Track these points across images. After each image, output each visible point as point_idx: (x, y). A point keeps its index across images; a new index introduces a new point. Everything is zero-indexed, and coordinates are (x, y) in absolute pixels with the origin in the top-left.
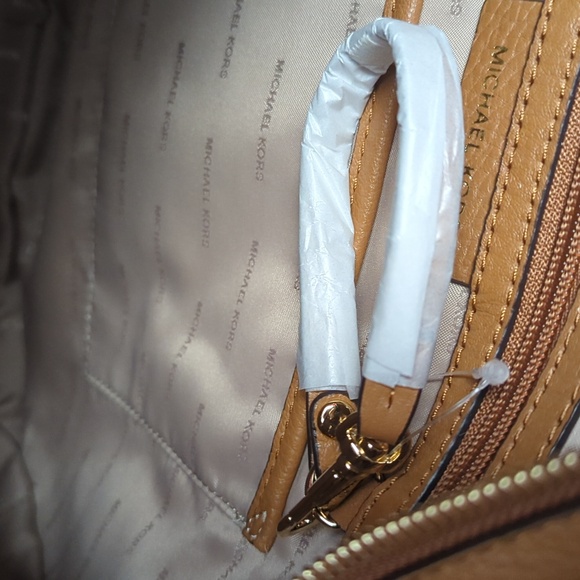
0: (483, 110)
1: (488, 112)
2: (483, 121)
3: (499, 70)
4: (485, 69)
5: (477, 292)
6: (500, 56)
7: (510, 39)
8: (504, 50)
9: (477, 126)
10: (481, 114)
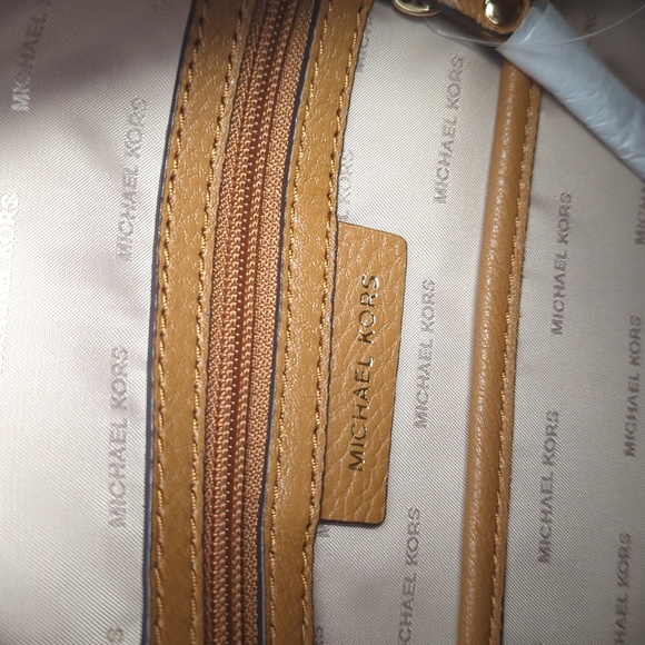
0: (362, 402)
1: (356, 400)
2: (360, 390)
3: (353, 444)
4: (369, 446)
5: (330, 213)
6: (355, 460)
7: (349, 478)
8: (352, 466)
9: (365, 385)
10: (363, 397)
